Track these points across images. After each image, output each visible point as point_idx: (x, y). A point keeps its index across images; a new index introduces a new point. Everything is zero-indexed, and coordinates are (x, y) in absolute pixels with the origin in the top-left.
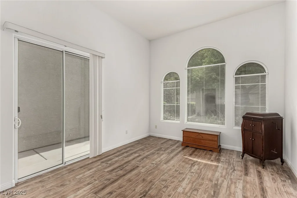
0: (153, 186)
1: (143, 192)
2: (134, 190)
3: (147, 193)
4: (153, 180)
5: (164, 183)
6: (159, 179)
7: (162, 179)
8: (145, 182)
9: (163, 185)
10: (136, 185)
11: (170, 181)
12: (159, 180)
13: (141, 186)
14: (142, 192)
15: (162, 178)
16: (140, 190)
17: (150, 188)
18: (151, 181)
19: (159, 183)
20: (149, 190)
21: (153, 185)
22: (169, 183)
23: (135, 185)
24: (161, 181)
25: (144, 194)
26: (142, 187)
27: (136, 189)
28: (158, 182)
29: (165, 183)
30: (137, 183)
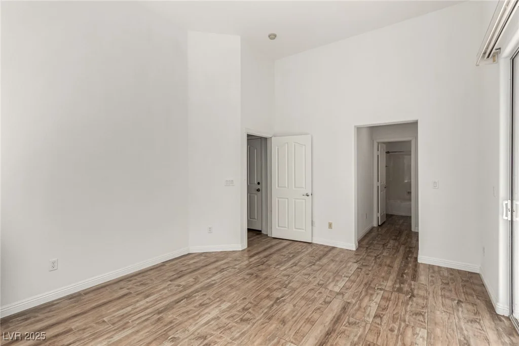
0: (266, 310)
1: (280, 303)
2: (294, 306)
3: (275, 302)
4: (267, 321)
5: (248, 316)
6: (254, 324)
7: (249, 323)
8: (281, 318)
9: (250, 313)
10: (295, 313)
11: (235, 319)
12: (254, 321)
13: (287, 312)
14: (283, 304)
15: (249, 326)
16: (285, 306)
17: (271, 308)
18: (270, 319)
19: (256, 315)
20: (273, 305)
21: (266, 312)
22: (238, 315)
23: (297, 314)
24: (252, 319)
25: (278, 301)
26: (283, 310)
27: (293, 307)
28: (258, 318)
29: (245, 315)
30: (294, 317)
